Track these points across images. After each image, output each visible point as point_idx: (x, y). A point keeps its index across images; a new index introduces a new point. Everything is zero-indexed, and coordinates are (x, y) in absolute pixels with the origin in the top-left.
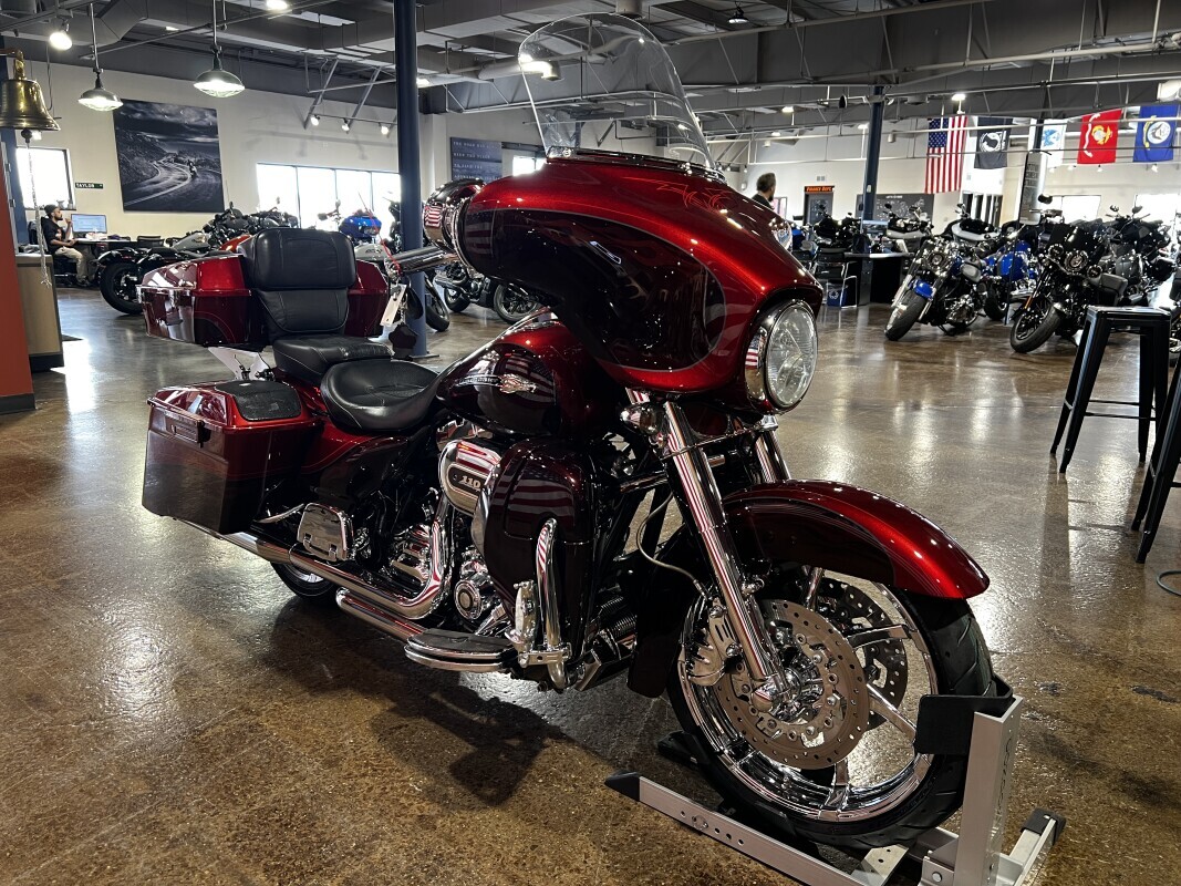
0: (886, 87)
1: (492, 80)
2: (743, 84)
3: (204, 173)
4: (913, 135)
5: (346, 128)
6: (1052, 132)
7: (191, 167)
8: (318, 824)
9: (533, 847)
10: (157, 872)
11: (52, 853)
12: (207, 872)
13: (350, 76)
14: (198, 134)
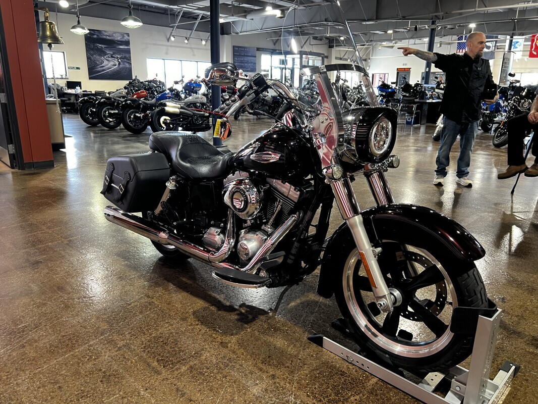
0: (437, 21)
1: (253, 19)
2: (368, 20)
3: (124, 62)
4: (449, 44)
5: (186, 41)
6: (517, 42)
7: (118, 60)
8: (179, 343)
9: (269, 357)
10: (113, 360)
11: (70, 351)
12: (133, 361)
13: (189, 18)
14: (121, 45)
